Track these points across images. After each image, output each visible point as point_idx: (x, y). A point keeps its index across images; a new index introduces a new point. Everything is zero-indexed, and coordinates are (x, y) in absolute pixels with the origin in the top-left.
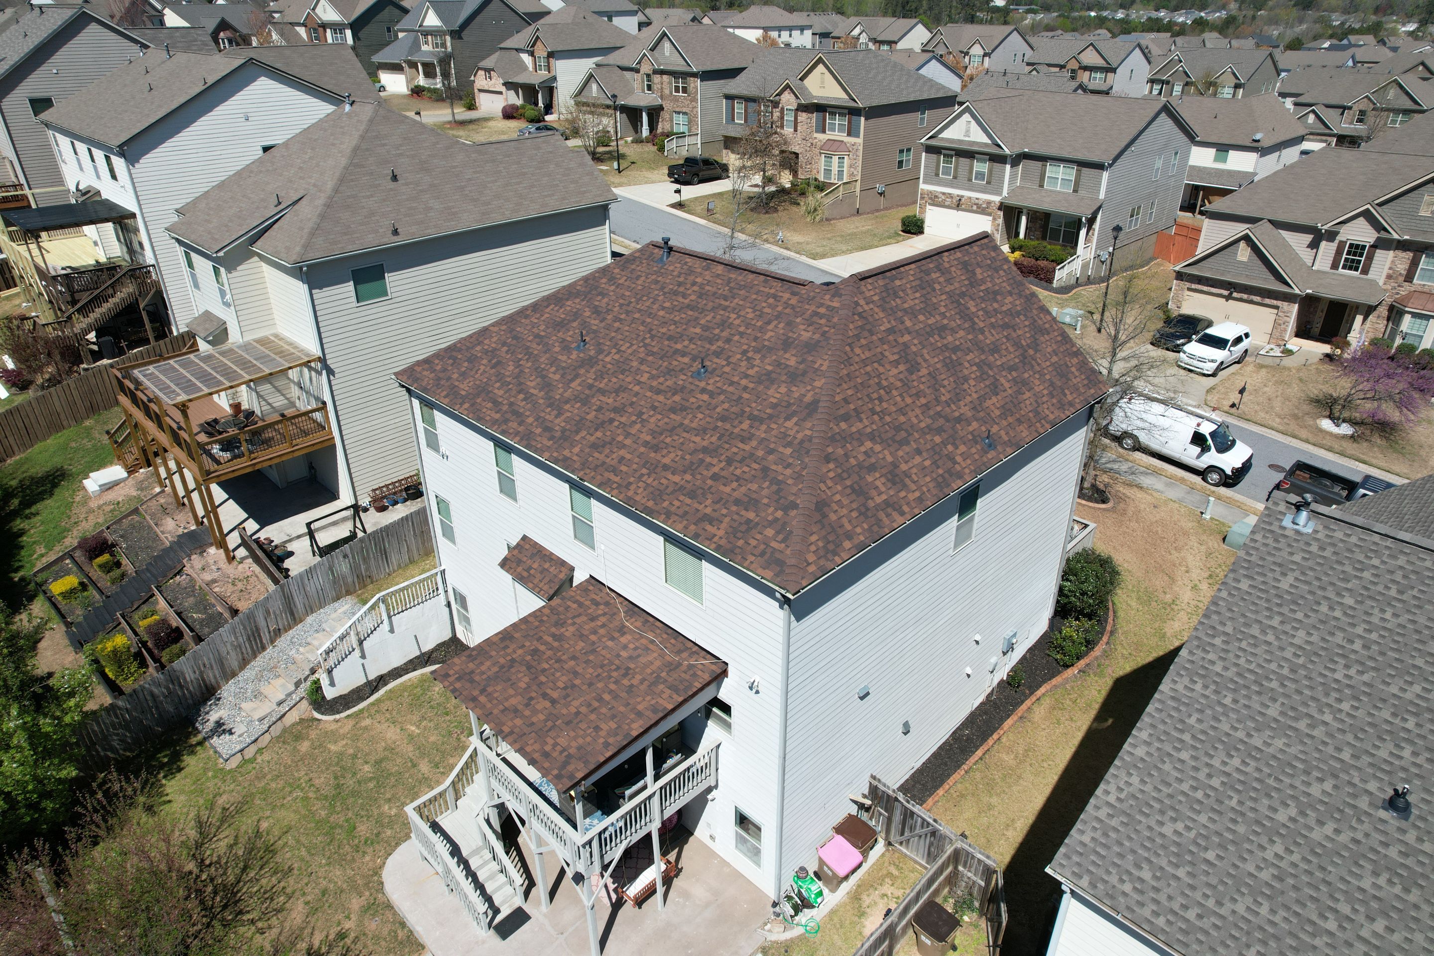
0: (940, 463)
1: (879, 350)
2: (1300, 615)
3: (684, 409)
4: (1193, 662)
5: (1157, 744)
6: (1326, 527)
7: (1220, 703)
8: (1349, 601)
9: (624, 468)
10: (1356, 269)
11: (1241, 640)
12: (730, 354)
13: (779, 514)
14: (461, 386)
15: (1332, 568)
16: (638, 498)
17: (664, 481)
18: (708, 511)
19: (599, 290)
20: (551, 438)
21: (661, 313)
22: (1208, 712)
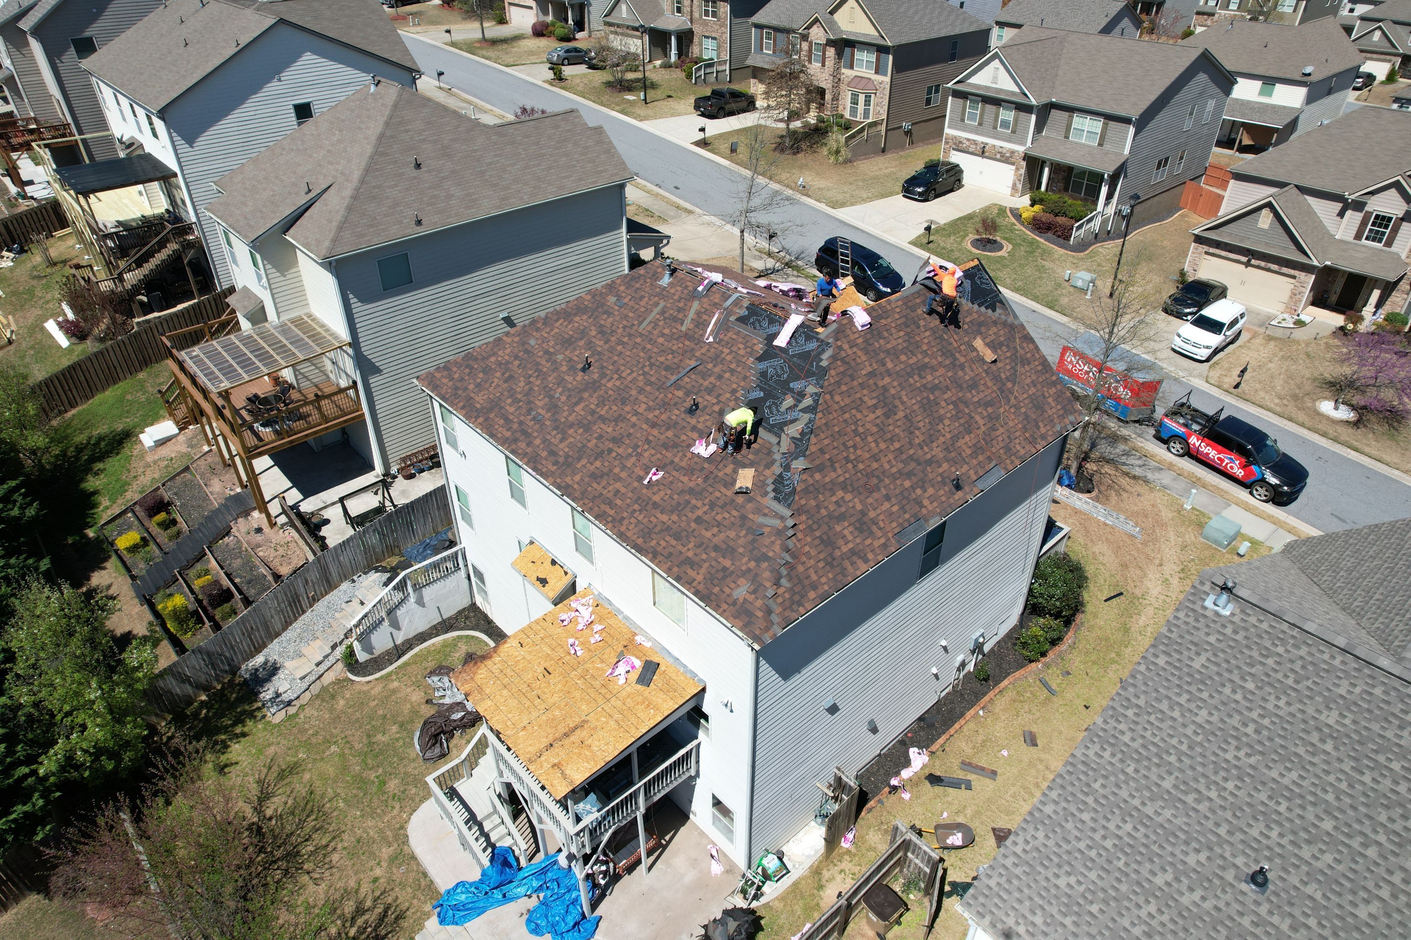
0: (907, 508)
1: (858, 395)
2: (1205, 695)
3: (675, 445)
4: (1105, 730)
5: (1064, 804)
6: (1242, 611)
7: (1123, 771)
8: (1250, 685)
9: (619, 502)
10: (1380, 241)
11: (1150, 714)
12: (721, 392)
13: (752, 564)
14: (477, 398)
15: (1241, 652)
16: (629, 534)
17: (653, 519)
18: (690, 554)
19: (605, 308)
20: (556, 463)
21: (661, 340)
22: (1112, 779)
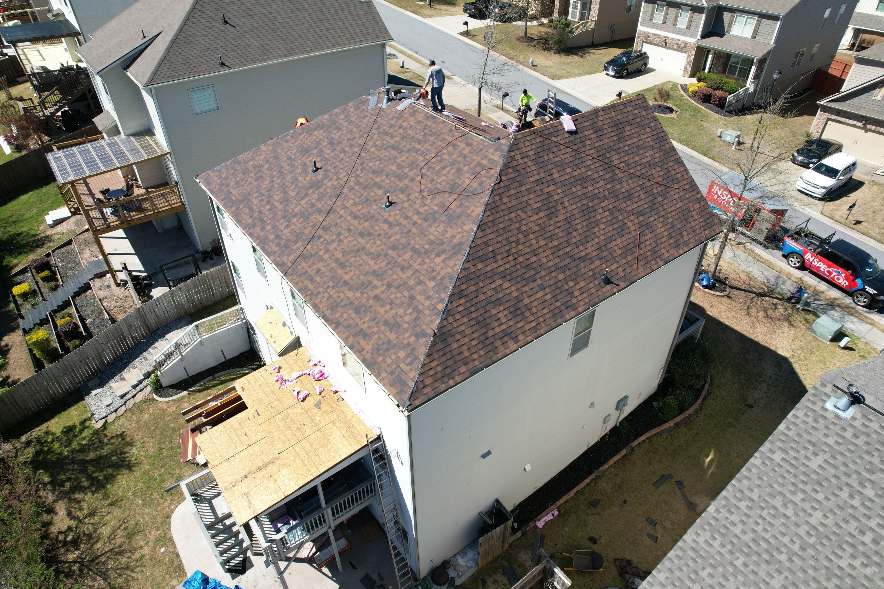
1: (525, 199)
2: (820, 497)
3: (370, 234)
4: (717, 520)
6: (864, 416)
7: (731, 563)
8: (869, 492)
9: (318, 279)
11: (763, 508)
12: (412, 191)
13: (413, 339)
14: (234, 193)
15: (861, 457)
17: (341, 295)
18: (364, 327)
19: (338, 124)
20: (279, 245)
21: (373, 150)
22: (720, 569)
